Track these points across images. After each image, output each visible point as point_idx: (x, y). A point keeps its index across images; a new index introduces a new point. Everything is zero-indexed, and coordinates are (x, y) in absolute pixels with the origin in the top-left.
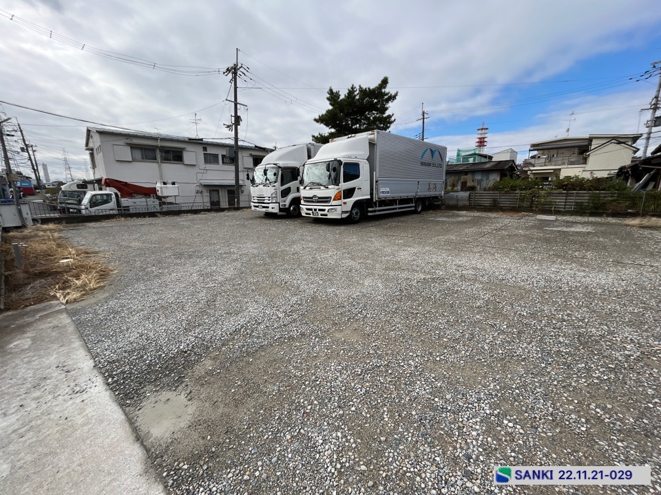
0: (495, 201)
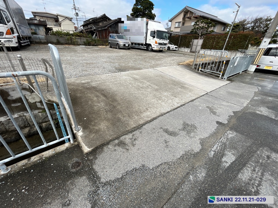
0: (57, 40)
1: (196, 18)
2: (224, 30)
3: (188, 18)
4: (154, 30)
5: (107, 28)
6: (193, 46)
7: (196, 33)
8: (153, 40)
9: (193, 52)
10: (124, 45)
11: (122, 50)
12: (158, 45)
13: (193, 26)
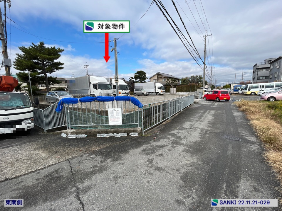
1: (165, 78)
2: (178, 82)
3: (160, 77)
6: (172, 92)
7: (169, 85)
10: (147, 94)
12: (162, 92)
13: (166, 82)
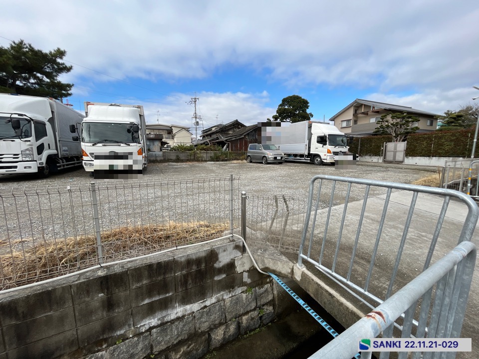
0: (177, 156)
1: (378, 112)
2: (431, 124)
3: (363, 113)
4: (323, 135)
5: (243, 136)
6: (388, 154)
7: (384, 133)
8: (323, 149)
9: (391, 162)
10: (275, 158)
11: (273, 165)
12: (332, 154)
13: (377, 123)
